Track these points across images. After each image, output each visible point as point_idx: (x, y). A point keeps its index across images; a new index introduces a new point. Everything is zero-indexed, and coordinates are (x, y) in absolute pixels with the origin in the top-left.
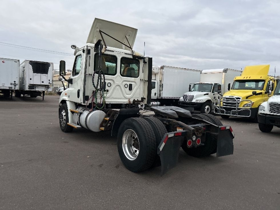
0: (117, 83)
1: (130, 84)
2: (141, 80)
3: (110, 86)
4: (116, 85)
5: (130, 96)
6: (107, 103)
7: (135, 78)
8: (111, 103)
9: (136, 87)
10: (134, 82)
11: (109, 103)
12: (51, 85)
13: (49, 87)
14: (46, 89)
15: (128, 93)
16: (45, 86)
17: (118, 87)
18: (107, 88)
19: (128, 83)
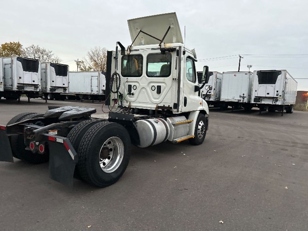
0: (142, 85)
1: (158, 86)
2: (173, 79)
3: (136, 89)
4: (142, 87)
5: (158, 100)
6: (133, 107)
7: (165, 78)
8: (137, 107)
9: (166, 90)
10: (164, 83)
11: (135, 107)
12: (281, 97)
13: (278, 100)
14: (273, 102)
15: (155, 97)
16: (273, 98)
17: (144, 90)
18: (133, 91)
19: (156, 85)
